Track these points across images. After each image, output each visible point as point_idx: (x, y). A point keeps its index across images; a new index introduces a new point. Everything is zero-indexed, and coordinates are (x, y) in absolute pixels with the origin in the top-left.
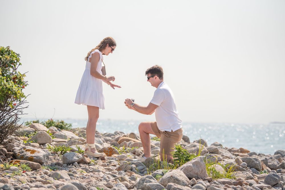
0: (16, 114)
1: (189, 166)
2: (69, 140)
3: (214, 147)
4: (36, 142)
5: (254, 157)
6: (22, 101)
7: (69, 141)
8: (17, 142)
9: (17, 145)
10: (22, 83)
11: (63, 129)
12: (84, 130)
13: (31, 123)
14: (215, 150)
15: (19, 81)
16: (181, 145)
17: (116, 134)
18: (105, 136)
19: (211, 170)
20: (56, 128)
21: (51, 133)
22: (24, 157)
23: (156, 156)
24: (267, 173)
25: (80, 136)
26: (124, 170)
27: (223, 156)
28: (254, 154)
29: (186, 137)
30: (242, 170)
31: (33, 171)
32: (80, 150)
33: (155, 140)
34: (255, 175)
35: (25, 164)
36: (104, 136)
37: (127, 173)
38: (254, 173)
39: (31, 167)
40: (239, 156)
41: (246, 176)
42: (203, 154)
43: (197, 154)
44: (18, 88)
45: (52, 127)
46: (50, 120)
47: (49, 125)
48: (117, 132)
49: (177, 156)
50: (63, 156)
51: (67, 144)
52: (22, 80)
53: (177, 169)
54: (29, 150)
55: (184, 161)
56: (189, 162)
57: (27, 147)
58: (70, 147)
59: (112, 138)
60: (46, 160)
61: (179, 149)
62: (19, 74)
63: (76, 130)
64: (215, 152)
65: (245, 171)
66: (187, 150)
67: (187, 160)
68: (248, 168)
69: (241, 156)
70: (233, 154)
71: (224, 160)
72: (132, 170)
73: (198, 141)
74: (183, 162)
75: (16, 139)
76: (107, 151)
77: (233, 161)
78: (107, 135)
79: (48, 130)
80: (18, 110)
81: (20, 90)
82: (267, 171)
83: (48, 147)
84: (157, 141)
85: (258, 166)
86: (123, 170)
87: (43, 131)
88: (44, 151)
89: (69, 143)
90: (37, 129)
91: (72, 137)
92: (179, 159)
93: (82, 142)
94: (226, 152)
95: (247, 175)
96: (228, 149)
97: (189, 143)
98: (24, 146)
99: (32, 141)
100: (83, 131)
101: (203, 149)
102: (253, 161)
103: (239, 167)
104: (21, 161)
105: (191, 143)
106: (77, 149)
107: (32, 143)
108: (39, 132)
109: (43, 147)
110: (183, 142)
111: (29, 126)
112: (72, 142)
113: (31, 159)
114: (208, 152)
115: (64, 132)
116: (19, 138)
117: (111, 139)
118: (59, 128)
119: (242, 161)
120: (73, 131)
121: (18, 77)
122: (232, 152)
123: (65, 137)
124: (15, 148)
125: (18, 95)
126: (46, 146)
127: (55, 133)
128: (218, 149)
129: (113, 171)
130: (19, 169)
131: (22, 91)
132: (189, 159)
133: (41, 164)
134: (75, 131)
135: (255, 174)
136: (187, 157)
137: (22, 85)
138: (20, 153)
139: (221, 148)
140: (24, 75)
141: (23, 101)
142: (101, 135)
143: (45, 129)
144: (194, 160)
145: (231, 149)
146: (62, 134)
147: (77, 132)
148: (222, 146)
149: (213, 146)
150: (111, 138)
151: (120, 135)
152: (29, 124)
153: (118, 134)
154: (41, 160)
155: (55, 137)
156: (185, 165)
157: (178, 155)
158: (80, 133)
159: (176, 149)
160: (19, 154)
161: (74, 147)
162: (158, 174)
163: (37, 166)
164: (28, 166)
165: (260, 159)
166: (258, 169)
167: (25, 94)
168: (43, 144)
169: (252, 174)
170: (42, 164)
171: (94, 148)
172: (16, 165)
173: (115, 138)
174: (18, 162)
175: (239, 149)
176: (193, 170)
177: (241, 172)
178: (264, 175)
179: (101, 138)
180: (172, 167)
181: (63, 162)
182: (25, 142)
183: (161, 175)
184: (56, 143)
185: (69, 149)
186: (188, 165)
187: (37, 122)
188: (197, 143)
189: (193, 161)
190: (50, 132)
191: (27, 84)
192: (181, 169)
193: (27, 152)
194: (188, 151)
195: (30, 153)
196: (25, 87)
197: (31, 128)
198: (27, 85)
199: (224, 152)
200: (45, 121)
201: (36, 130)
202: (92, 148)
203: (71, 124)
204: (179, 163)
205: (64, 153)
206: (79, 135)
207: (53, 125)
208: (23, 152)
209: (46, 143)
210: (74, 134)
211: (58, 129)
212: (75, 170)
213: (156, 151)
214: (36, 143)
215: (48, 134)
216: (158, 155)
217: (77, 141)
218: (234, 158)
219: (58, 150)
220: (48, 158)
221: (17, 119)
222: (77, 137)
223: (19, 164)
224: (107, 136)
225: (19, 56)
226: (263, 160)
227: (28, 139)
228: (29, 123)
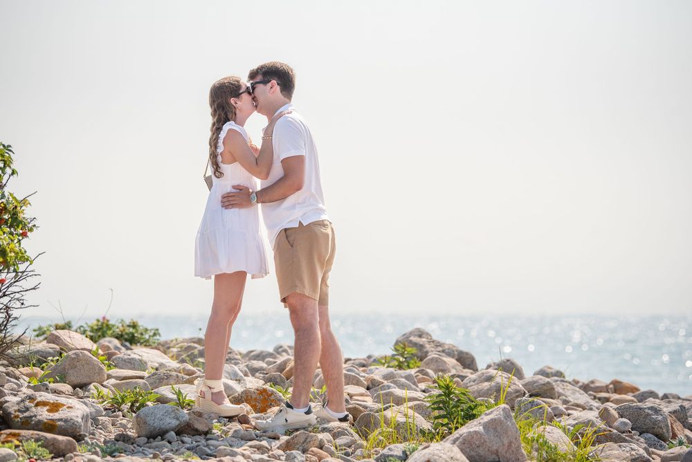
0: (7, 307)
1: (475, 431)
2: (153, 371)
3: (541, 379)
4: (63, 380)
5: (650, 402)
6: (23, 272)
7: (153, 375)
8: (11, 382)
9: (12, 390)
10: (21, 222)
11: (136, 344)
12: (192, 344)
13: (51, 331)
14: (545, 388)
15: (11, 217)
16: (453, 376)
17: (279, 353)
18: (250, 359)
19: (533, 441)
20: (116, 342)
21: (102, 355)
22: (32, 421)
23: (387, 408)
24: (687, 447)
25: (183, 361)
26: (301, 448)
27: (566, 402)
28: (650, 397)
29: (467, 354)
30: (617, 440)
31: (56, 458)
32: (181, 398)
33: (384, 364)
34: (654, 453)
35: (33, 440)
36: (247, 358)
37: (309, 456)
38: (650, 446)
39: (51, 448)
40: (611, 402)
41: (628, 455)
42: (512, 399)
43: (497, 400)
44: (11, 236)
45: (108, 339)
46: (101, 320)
47: (99, 334)
48: (281, 347)
49: (441, 405)
50: (137, 417)
51: (146, 383)
52: (21, 216)
53: (441, 442)
54: (44, 404)
55: (459, 421)
56: (475, 423)
57: (37, 394)
58: (156, 390)
59: (269, 363)
60: (92, 428)
61: (447, 387)
62: (11, 199)
63: (171, 345)
64: (545, 391)
65: (626, 441)
66: (470, 389)
67: (470, 416)
68: (635, 434)
69: (616, 402)
70: (595, 398)
71: (569, 415)
72: (321, 448)
73: (498, 365)
74: (457, 422)
75: (8, 374)
76: (256, 399)
77: (592, 415)
78: (254, 355)
79: (94, 347)
80: (12, 296)
81: (16, 241)
82: (685, 440)
83: (95, 392)
84: (389, 369)
85: (661, 428)
86: (298, 449)
87: (82, 349)
88: (85, 404)
89: (152, 381)
90: (66, 345)
91: (161, 365)
92: (448, 413)
93: (188, 377)
94: (573, 393)
95: (633, 453)
96: (580, 384)
97: (476, 370)
98: (30, 392)
99: (52, 379)
100: (189, 347)
101: (513, 387)
102: (648, 415)
103: (610, 431)
104: (23, 432)
105: (479, 369)
106: (175, 397)
107: (54, 382)
108: (70, 353)
109: (81, 394)
110: (460, 367)
111: (46, 339)
112: (161, 378)
113: (50, 427)
114: (524, 394)
115: (139, 352)
116: (17, 372)
117: (265, 365)
118: (126, 340)
119: (617, 416)
120: (165, 348)
121: (10, 207)
122: (591, 392)
123: (141, 365)
124: (7, 398)
125: (11, 257)
126: (90, 389)
127: (114, 354)
128: (554, 384)
129: (271, 453)
130: (18, 455)
131: (20, 244)
132: (474, 412)
133: (78, 441)
134: (169, 348)
135: (653, 450)
136: (470, 407)
137: (22, 229)
138: (19, 411)
139: (562, 381)
140: (24, 202)
141: (25, 271)
142: (239, 357)
143: (88, 344)
144: (486, 415)
145: (588, 385)
146: (133, 356)
147: (175, 350)
148: (564, 377)
149: (540, 377)
150: (266, 363)
151: (288, 354)
152: (43, 333)
153: (285, 351)
154: (78, 430)
155: (115, 366)
156: (464, 430)
157: (444, 402)
158: (181, 353)
159: (440, 387)
160: (17, 413)
161: (166, 391)
162: (392, 456)
163: (66, 446)
164: (42, 446)
165: (666, 409)
166: (661, 437)
167: (31, 254)
168: (83, 386)
169: (645, 449)
170: (79, 438)
171: (221, 391)
172: (10, 444)
173: (275, 362)
174: (14, 435)
175: (611, 384)
176: (485, 441)
177: (615, 446)
178: (677, 450)
179: (239, 363)
180: (430, 436)
181: (138, 433)
182: (34, 383)
183: (399, 458)
184: (118, 381)
185: (153, 397)
186: (471, 430)
187: (67, 326)
188: (496, 369)
189: (486, 419)
190: (100, 352)
191: (34, 226)
192: (454, 442)
193: (39, 408)
194: (474, 392)
195: (48, 411)
196: (29, 234)
197: (50, 343)
198: (34, 229)
199: (570, 392)
200: (86, 324)
201: (63, 349)
202: (215, 391)
203: (157, 330)
204: (448, 424)
205: (138, 408)
206: (181, 358)
207: (110, 332)
208: (27, 409)
209: (90, 384)
210: (166, 357)
211: (122, 345)
212: (170, 454)
213: (387, 394)
214: (65, 383)
215: (95, 358)
216: (390, 406)
217: (174, 373)
218: (598, 408)
219: (123, 401)
220: (95, 422)
221: (10, 319)
222: (174, 364)
223: (17, 443)
224: (254, 360)
225: (10, 151)
226: (675, 412)
227: (43, 372)
228: (45, 329)
